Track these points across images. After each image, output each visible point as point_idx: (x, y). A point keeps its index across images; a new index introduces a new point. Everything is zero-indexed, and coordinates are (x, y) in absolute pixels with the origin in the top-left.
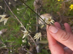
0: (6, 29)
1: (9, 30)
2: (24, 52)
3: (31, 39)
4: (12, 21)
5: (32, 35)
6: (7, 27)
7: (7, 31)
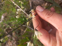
0: (6, 13)
1: (8, 13)
2: (24, 28)
3: (27, 16)
4: (8, 5)
5: (27, 12)
6: (6, 11)
7: (7, 14)
